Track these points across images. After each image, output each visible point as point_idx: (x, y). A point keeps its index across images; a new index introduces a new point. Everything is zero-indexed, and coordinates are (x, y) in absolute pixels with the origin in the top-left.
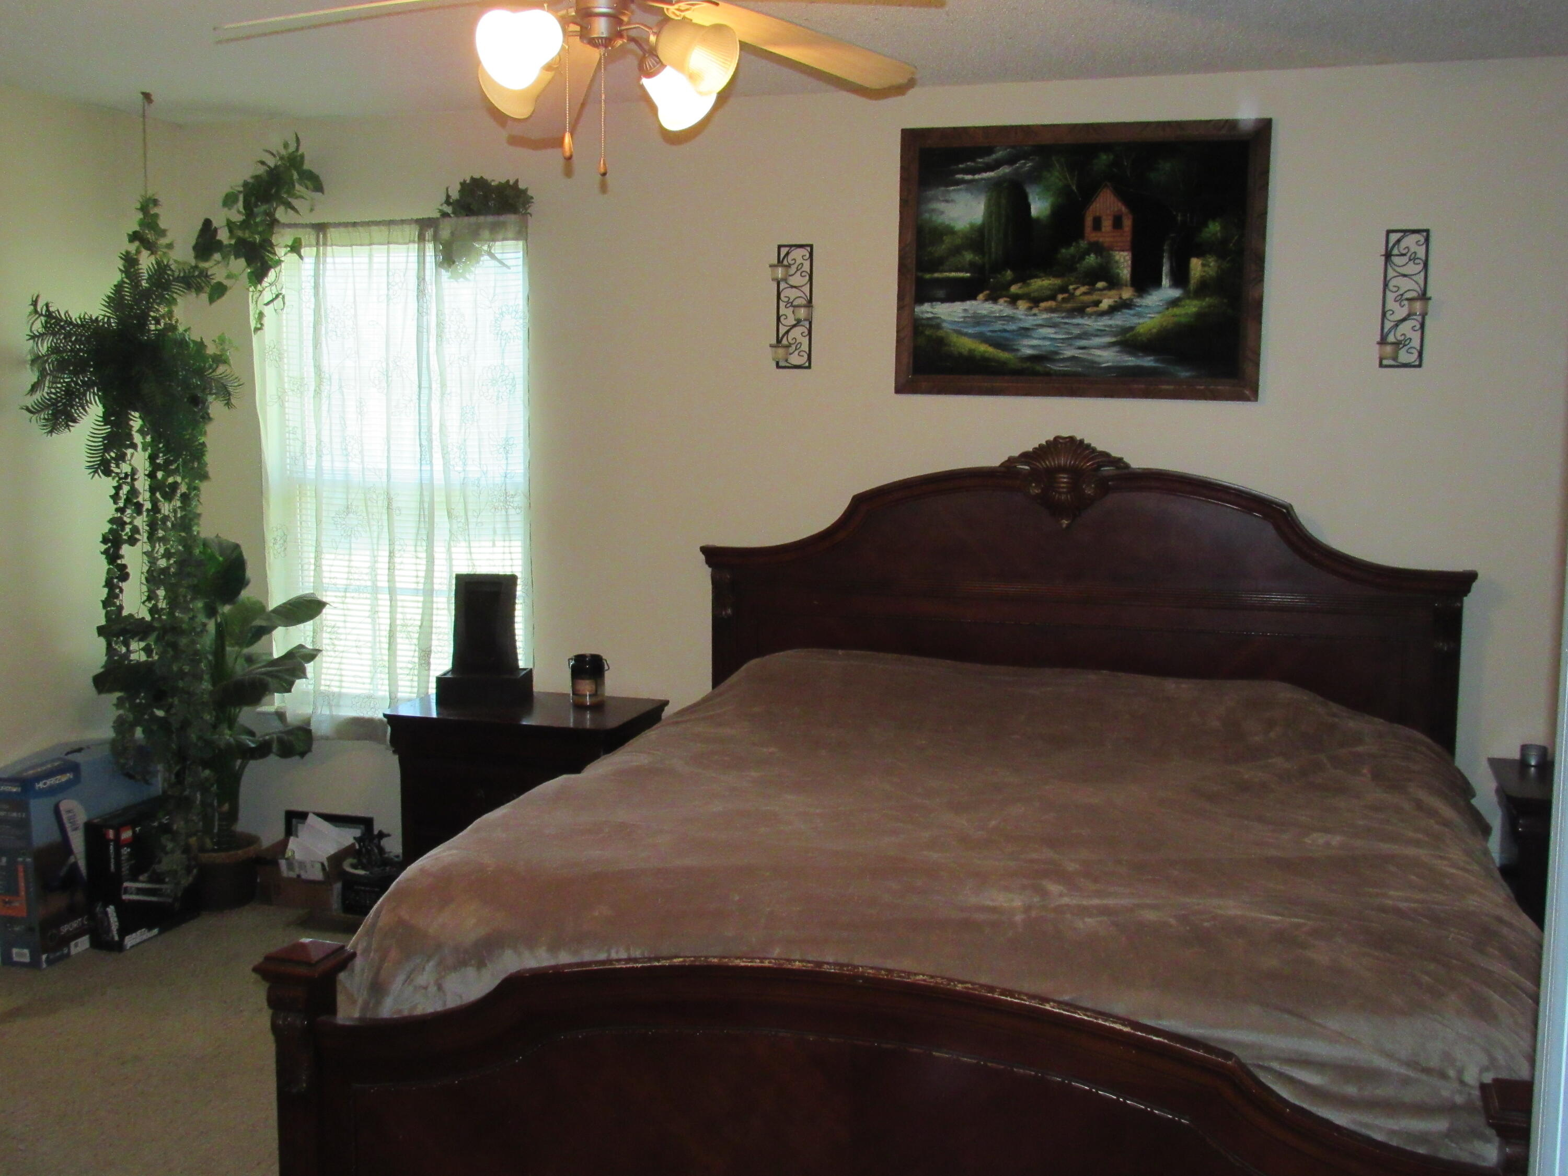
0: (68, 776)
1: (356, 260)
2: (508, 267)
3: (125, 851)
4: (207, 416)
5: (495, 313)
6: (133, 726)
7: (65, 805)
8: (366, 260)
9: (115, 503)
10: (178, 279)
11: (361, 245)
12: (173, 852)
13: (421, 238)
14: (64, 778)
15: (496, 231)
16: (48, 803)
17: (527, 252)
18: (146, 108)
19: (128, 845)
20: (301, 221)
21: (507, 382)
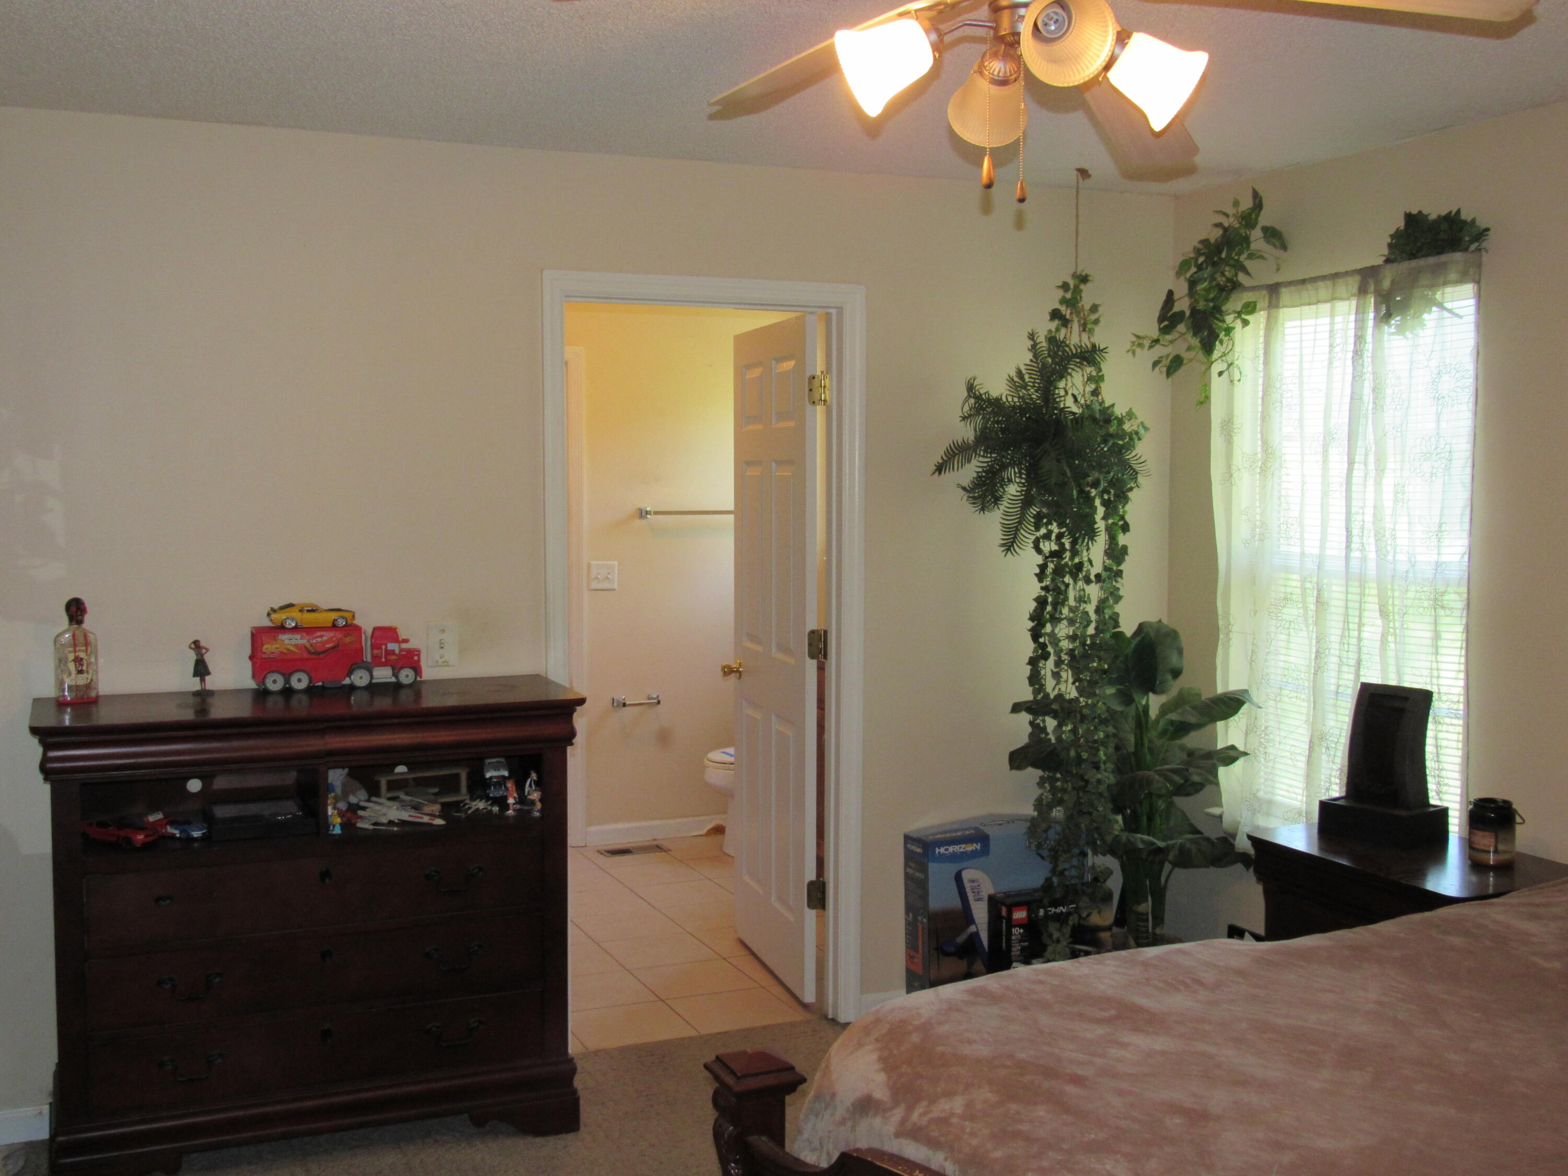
0: (976, 846)
1: (1304, 323)
2: (1460, 317)
3: (1017, 931)
4: (1122, 495)
5: (1432, 373)
6: (1050, 807)
7: (967, 875)
8: (1328, 320)
9: (1041, 580)
10: (1075, 356)
11: (1309, 304)
12: (1058, 941)
13: (1362, 291)
14: (970, 848)
15: (1439, 277)
16: (953, 868)
17: (1479, 297)
18: (1081, 185)
19: (1021, 926)
20: (1255, 284)
21: (1442, 455)
